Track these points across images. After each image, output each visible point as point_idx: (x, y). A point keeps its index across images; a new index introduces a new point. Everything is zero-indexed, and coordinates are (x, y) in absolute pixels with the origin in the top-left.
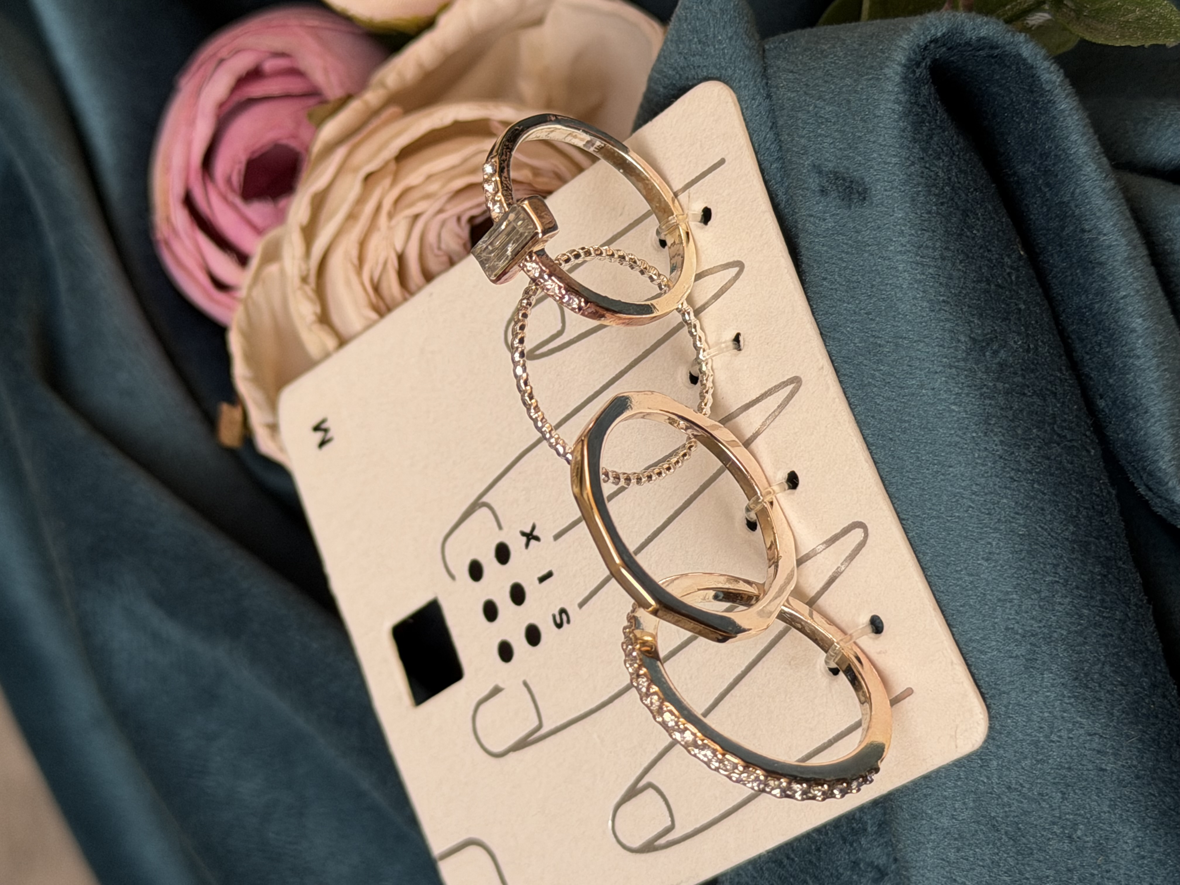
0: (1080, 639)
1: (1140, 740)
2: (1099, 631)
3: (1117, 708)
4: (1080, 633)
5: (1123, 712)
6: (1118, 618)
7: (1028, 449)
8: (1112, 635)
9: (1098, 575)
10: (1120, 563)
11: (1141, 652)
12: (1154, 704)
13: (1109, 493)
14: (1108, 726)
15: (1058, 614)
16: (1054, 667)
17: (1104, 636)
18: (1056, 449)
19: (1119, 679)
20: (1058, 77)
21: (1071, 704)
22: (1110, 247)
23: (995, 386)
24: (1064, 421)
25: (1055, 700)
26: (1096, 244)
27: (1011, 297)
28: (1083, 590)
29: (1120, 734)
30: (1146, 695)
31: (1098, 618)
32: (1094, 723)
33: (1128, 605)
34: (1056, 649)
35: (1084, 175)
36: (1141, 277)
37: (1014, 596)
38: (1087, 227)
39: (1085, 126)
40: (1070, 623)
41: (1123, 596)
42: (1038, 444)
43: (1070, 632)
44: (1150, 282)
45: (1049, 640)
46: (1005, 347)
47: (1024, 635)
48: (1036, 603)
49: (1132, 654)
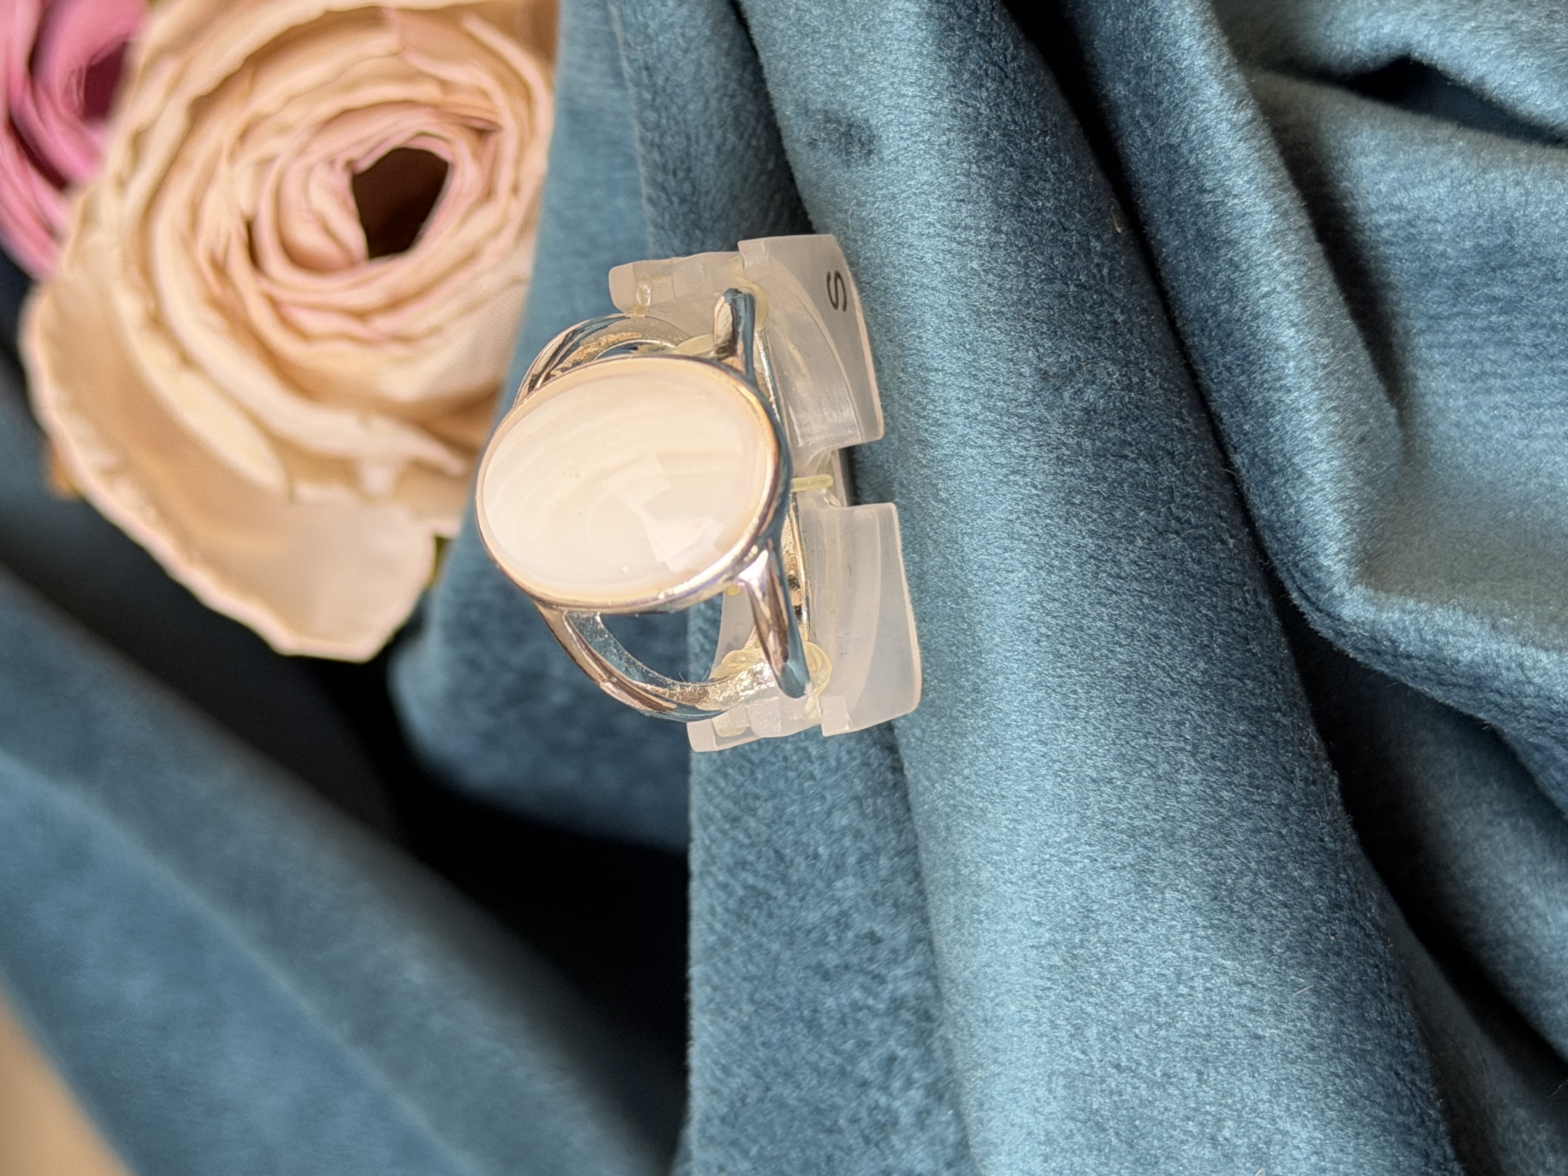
0: (1218, 838)
1: (1315, 991)
2: (1247, 824)
3: (1278, 943)
4: (1217, 828)
5: (1288, 948)
6: (1276, 802)
7: (1131, 542)
8: (1267, 830)
9: (1244, 736)
10: (1278, 716)
11: (1313, 853)
12: (1334, 935)
13: (1259, 605)
14: (1264, 970)
15: (1183, 799)
16: (1181, 883)
17: (1256, 831)
18: (1175, 542)
19: (1281, 898)
21: (1208, 938)
22: (1244, 215)
23: (1079, 444)
24: (1187, 496)
25: (1184, 933)
26: (1221, 211)
27: (1102, 303)
28: (1221, 760)
29: (1283, 983)
30: (1324, 921)
31: (1245, 804)
32: (1243, 966)
33: (1291, 781)
34: (1183, 854)
35: (1203, 102)
36: (1294, 261)
37: (1115, 774)
38: (1208, 185)
39: (1204, 24)
40: (1203, 813)
41: (1284, 768)
42: (1148, 534)
43: (1204, 826)
44: (1310, 269)
45: (1171, 840)
46: (1093, 383)
47: (1132, 833)
48: (1151, 782)
49: (1299, 857)
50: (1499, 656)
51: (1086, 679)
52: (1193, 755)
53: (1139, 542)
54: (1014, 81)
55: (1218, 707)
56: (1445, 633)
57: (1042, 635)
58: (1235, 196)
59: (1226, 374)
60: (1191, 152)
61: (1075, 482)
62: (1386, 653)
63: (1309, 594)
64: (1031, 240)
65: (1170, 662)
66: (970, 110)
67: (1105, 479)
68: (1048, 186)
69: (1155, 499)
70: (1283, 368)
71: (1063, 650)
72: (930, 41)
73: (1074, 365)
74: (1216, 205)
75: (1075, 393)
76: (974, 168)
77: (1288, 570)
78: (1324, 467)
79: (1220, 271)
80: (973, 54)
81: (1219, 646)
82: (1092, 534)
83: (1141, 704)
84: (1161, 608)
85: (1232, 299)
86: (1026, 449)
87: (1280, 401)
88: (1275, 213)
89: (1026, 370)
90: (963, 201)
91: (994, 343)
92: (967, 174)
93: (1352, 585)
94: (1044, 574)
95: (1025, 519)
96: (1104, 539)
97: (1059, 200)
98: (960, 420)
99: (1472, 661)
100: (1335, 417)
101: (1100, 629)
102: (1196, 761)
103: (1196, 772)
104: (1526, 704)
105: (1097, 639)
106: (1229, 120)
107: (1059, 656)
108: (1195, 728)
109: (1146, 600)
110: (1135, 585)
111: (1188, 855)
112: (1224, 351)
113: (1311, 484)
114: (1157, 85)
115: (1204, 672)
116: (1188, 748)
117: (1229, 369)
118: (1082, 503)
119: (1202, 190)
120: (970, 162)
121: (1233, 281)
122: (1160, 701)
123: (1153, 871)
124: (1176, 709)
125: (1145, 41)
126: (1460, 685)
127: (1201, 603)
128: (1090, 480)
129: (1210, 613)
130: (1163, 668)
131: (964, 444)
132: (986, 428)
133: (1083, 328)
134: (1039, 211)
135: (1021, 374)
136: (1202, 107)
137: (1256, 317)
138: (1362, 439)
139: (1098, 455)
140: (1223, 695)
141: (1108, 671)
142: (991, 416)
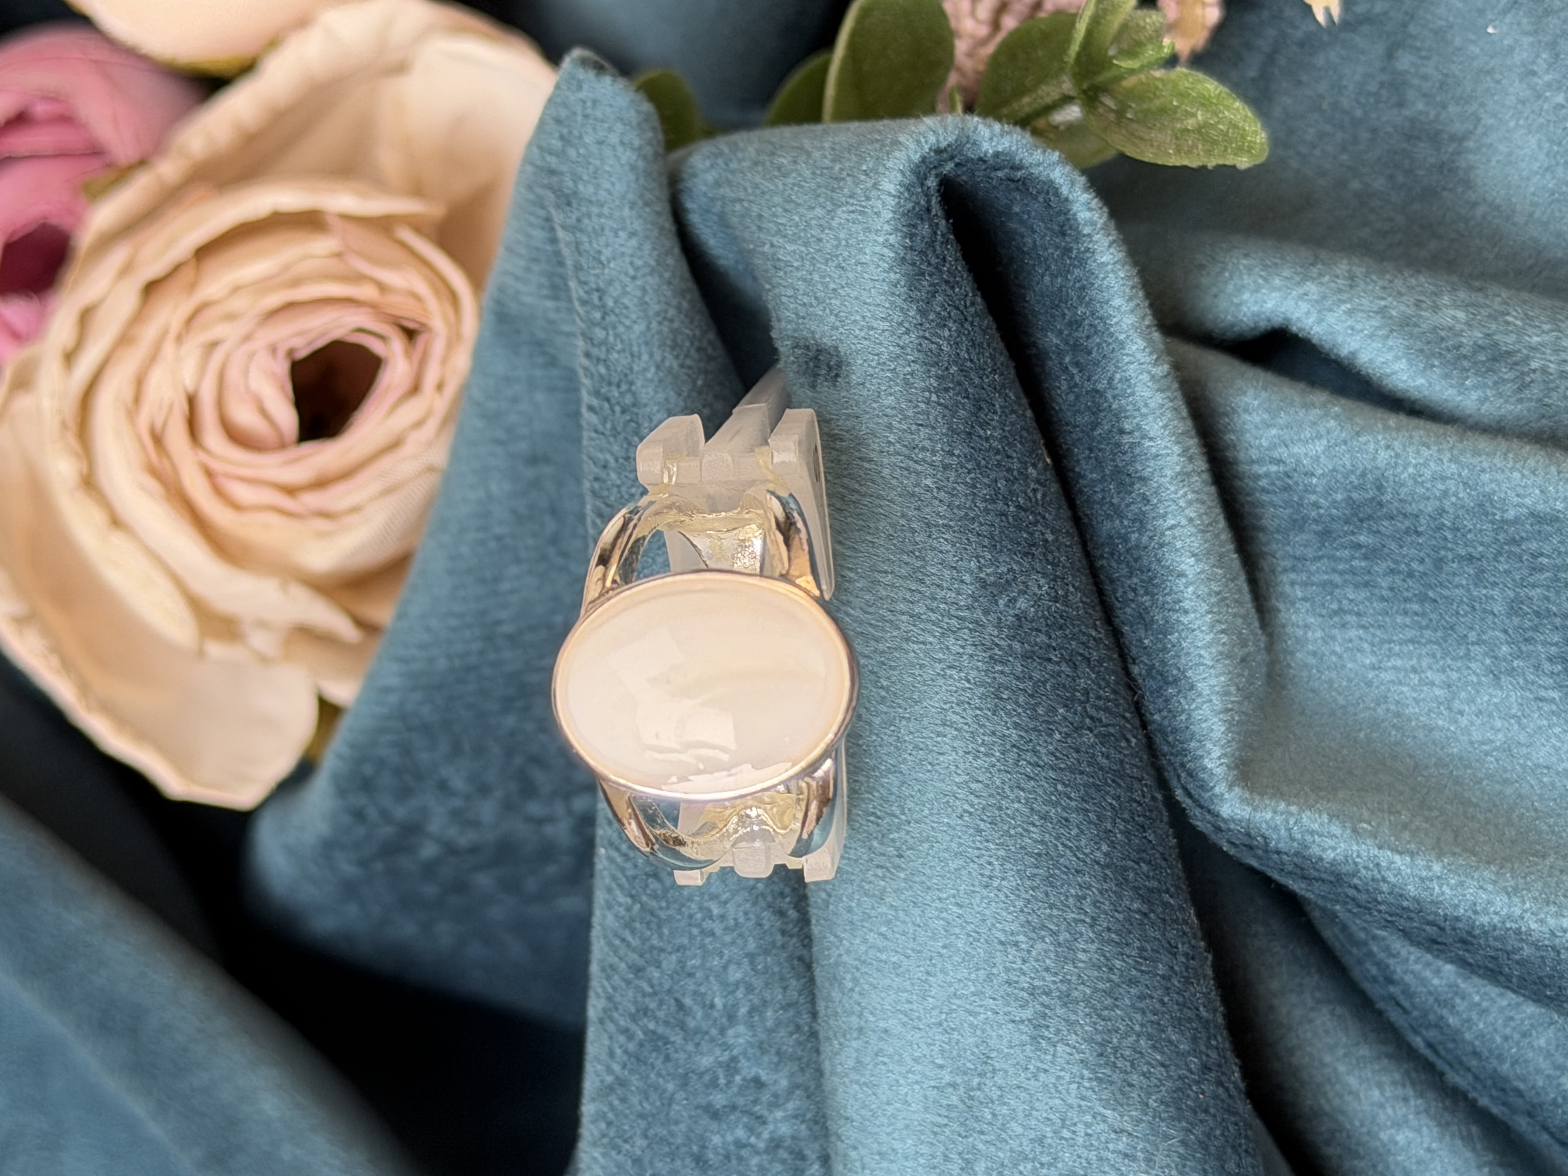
0: (1108, 1001)
1: (1183, 1143)
2: (1134, 991)
3: (1154, 1097)
4: (1108, 993)
5: (1162, 1102)
6: (1160, 973)
8: (1151, 997)
9: (1137, 913)
10: (1166, 897)
11: (1189, 1020)
12: (1203, 1093)
13: (1154, 798)
14: (1140, 1121)
15: (1080, 965)
16: (1073, 1039)
17: (1142, 998)
18: (1088, 738)
19: (1159, 1057)
20: (1100, 218)
21: (1092, 1089)
22: (1158, 456)
23: (1010, 646)
24: (1099, 698)
25: (1070, 1083)
26: (1137, 451)
27: (1035, 524)
28: (1116, 933)
29: (1155, 1132)
30: (1194, 1081)
31: (1134, 972)
32: (1122, 1116)
33: (1175, 955)
34: (1076, 1013)
35: (1127, 355)
36: (1197, 499)
37: (1021, 938)
38: (1127, 427)
39: (1133, 287)
40: (1097, 978)
41: (1169, 943)
42: (1065, 729)
43: (1095, 990)
44: (1209, 507)
45: (1066, 999)
46: (1026, 593)
47: (1032, 992)
48: (1052, 948)
49: (1177, 1023)
50: (1358, 856)
51: (1002, 853)
52: (1092, 926)
53: (1057, 736)
54: (972, 324)
55: (1116, 885)
56: (1312, 833)
57: (965, 811)
58: (1151, 439)
59: (1131, 595)
60: (1114, 397)
61: (1002, 679)
62: (1258, 848)
63: (1193, 792)
64: (978, 465)
65: (1077, 844)
66: (933, 346)
67: (1031, 678)
68: (996, 418)
69: (1073, 699)
70: (1182, 592)
71: (982, 825)
72: (902, 283)
73: (1010, 577)
74: (1133, 445)
75: (1010, 601)
76: (934, 398)
77: (1175, 769)
78: (1213, 682)
79: (1133, 503)
80: (939, 298)
81: (1121, 832)
82: (1016, 726)
83: (1049, 880)
84: (1073, 795)
85: (1142, 529)
86: (963, 647)
87: (1178, 621)
88: (1184, 456)
89: (967, 578)
90: (921, 425)
91: (941, 552)
92: (928, 402)
93: (1230, 787)
94: (971, 758)
95: (957, 709)
96: (1026, 731)
97: (1004, 430)
98: (904, 618)
99: (1334, 860)
100: (1224, 638)
101: (1017, 810)
102: (1094, 932)
103: (1093, 941)
104: (1379, 899)
105: (1013, 819)
106: (1149, 372)
107: (979, 831)
108: (1095, 903)
109: (1060, 787)
110: (1051, 774)
111: (1080, 1014)
112: (1131, 575)
113: (1200, 695)
114: (1088, 337)
115: (1106, 855)
116: (1088, 920)
117: (1134, 590)
118: (1009, 698)
119: (1122, 432)
120: (930, 392)
121: (1144, 513)
122: (1065, 877)
123: (1048, 1027)
124: (1080, 885)
125: (1081, 299)
126: (1323, 881)
127: (1107, 793)
128: (1018, 678)
129: (1114, 802)
130: (1070, 848)
131: (907, 640)
132: (929, 626)
133: (1019, 544)
134: (987, 439)
135: (963, 582)
136: (1127, 359)
137: (1162, 546)
138: (1243, 660)
139: (1027, 656)
140: (1122, 875)
141: (1022, 848)
142: (933, 617)
